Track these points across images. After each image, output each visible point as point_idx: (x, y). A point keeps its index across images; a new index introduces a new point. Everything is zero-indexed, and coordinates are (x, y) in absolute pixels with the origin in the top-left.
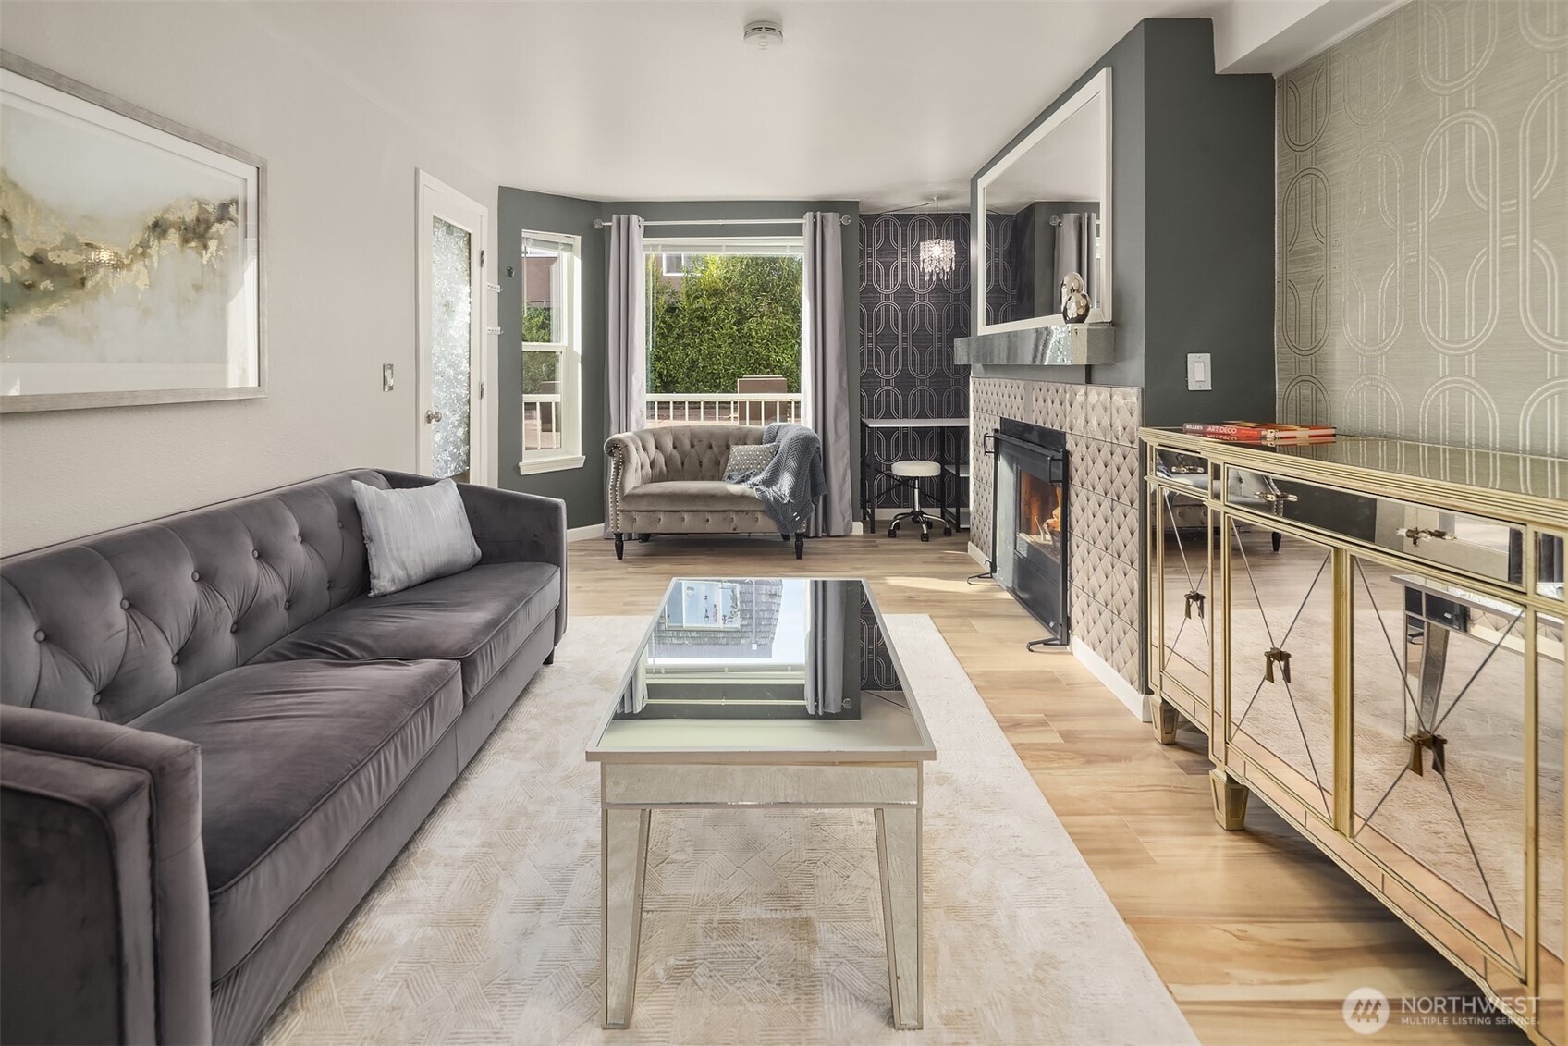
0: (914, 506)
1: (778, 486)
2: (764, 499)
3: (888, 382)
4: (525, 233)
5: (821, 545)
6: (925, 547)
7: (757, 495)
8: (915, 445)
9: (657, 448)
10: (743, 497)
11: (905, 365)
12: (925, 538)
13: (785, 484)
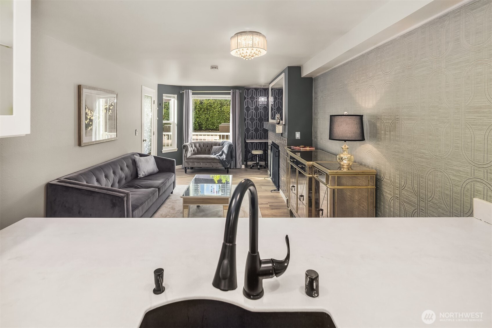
0: (257, 161)
1: (223, 156)
2: (220, 159)
3: (252, 130)
4: (164, 95)
5: (234, 170)
6: (259, 171)
7: (218, 158)
8: (257, 146)
9: (195, 147)
10: (214, 159)
11: (256, 126)
12: (259, 169)
13: (225, 156)
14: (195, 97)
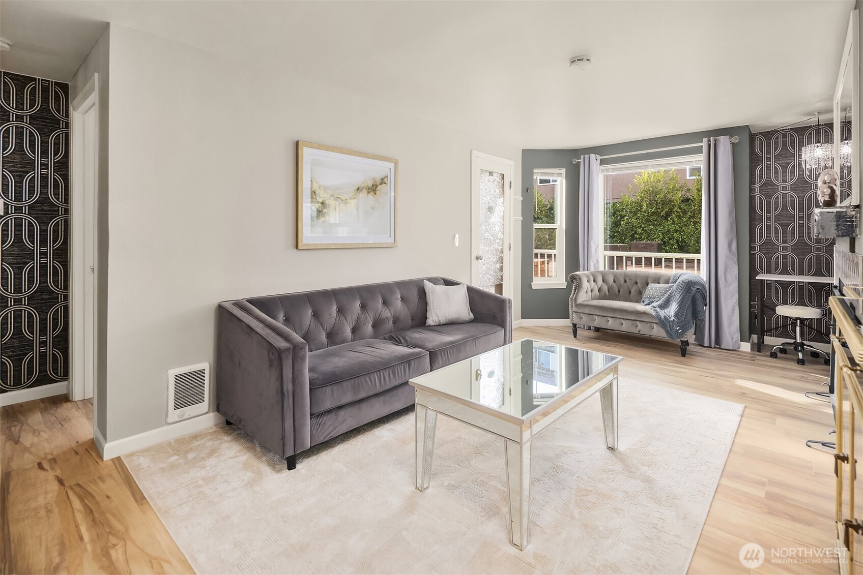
0: (795, 338)
1: (668, 309)
2: (658, 317)
3: (785, 249)
4: (535, 170)
5: (711, 353)
6: (796, 368)
7: (654, 313)
8: (803, 295)
9: (603, 281)
10: (644, 313)
11: (801, 236)
12: (801, 362)
13: (673, 309)
14: (609, 169)
